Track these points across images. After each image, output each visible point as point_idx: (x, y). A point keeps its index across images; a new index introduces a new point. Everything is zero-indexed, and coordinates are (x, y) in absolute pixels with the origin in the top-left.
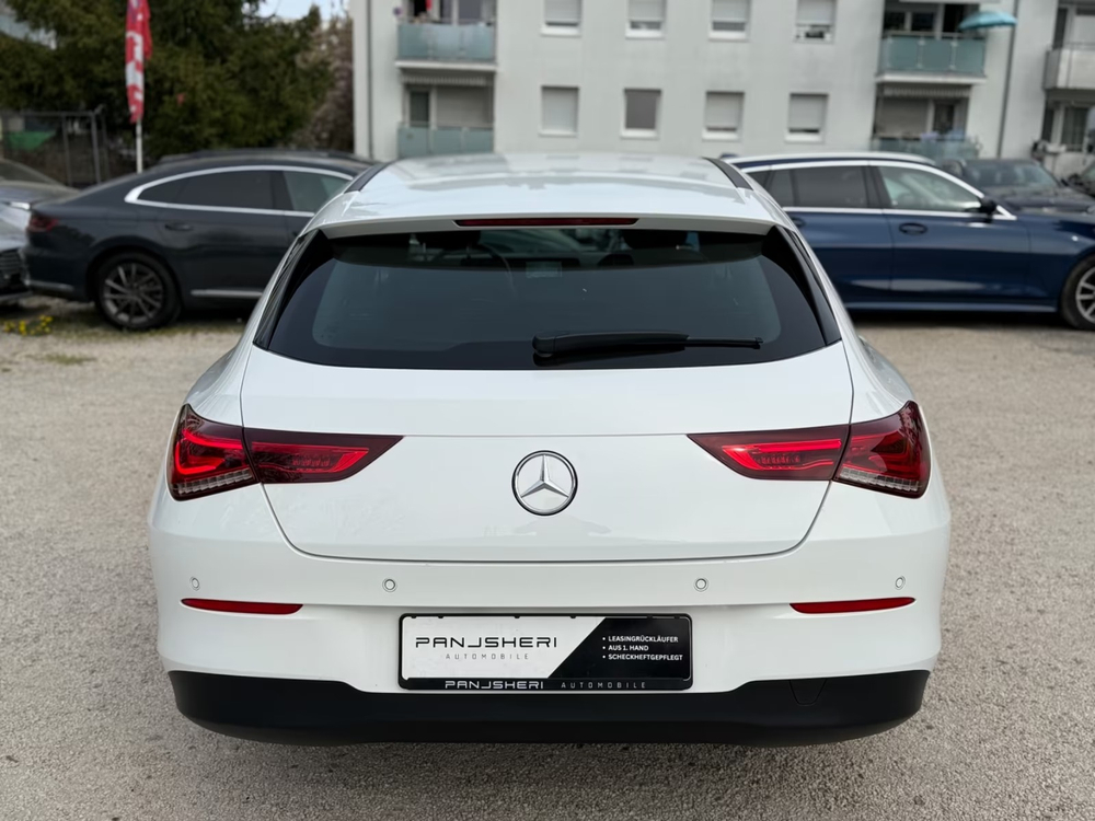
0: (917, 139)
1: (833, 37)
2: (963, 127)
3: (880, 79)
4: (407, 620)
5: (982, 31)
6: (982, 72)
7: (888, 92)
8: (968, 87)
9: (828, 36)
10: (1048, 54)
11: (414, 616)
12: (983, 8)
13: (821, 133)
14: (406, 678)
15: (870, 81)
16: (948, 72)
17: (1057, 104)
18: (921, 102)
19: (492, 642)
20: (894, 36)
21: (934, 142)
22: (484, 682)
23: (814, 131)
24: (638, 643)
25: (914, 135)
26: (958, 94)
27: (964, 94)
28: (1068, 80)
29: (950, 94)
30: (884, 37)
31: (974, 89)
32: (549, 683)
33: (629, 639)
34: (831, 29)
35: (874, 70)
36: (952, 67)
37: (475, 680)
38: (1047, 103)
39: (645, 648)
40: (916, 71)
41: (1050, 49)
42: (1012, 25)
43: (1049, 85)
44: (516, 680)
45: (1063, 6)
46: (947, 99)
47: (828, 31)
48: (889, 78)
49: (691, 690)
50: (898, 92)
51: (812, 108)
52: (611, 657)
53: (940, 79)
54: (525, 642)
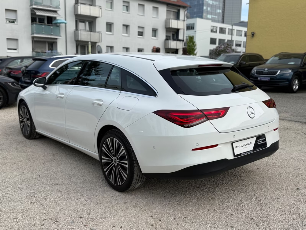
0: (46, 52)
1: (17, 23)
2: (57, 50)
3: (33, 35)
4: (233, 144)
5: (58, 24)
6: (60, 35)
7: (35, 39)
8: (56, 39)
9: (16, 22)
10: (75, 31)
11: (234, 143)
12: (57, 18)
13: (17, 50)
14: (235, 155)
15: (30, 36)
16: (52, 35)
17: (79, 44)
18: (44, 42)
19: (245, 145)
20: (35, 24)
21: (50, 53)
22: (246, 153)
23: (15, 49)
24: (261, 140)
25: (44, 51)
26: (54, 41)
27: (56, 41)
28: (81, 38)
29: (52, 41)
30: (32, 24)
31: (58, 39)
32: (253, 150)
33: (260, 140)
34: (16, 20)
35: (31, 33)
36: (52, 33)
37: (244, 153)
38: (76, 44)
39: (261, 141)
40: (43, 34)
41: (75, 30)
42: (66, 23)
43: (77, 39)
44: (249, 151)
45: (77, 20)
46: (51, 42)
47: (15, 21)
48: (35, 35)
49: (267, 147)
50: (38, 39)
51: (14, 42)
52: (259, 144)
53: (49, 36)
54: (249, 144)
